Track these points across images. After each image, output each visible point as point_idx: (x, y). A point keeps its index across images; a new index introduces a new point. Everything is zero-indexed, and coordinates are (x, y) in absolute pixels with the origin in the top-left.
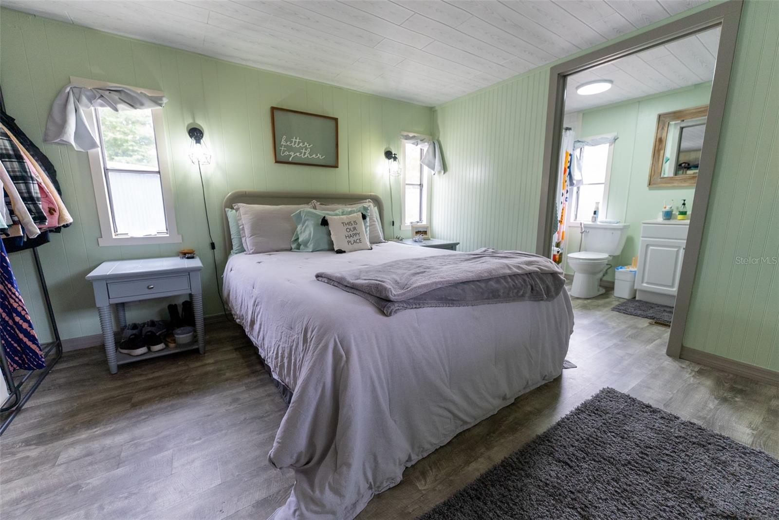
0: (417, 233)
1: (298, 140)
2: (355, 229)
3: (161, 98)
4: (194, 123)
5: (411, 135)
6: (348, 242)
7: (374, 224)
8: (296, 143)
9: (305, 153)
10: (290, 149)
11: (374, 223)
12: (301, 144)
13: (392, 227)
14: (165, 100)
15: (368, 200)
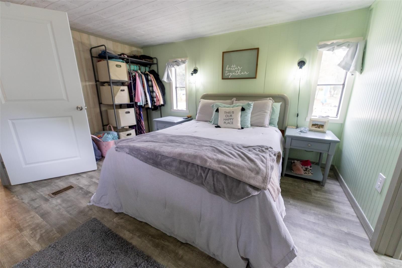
0: (313, 125)
1: (234, 66)
2: (231, 116)
3: (185, 61)
4: (196, 67)
5: (329, 43)
6: (225, 123)
7: (264, 115)
8: (234, 67)
9: (238, 72)
10: (230, 71)
11: (264, 113)
12: (236, 68)
13: (297, 118)
14: (187, 61)
15: (268, 98)
